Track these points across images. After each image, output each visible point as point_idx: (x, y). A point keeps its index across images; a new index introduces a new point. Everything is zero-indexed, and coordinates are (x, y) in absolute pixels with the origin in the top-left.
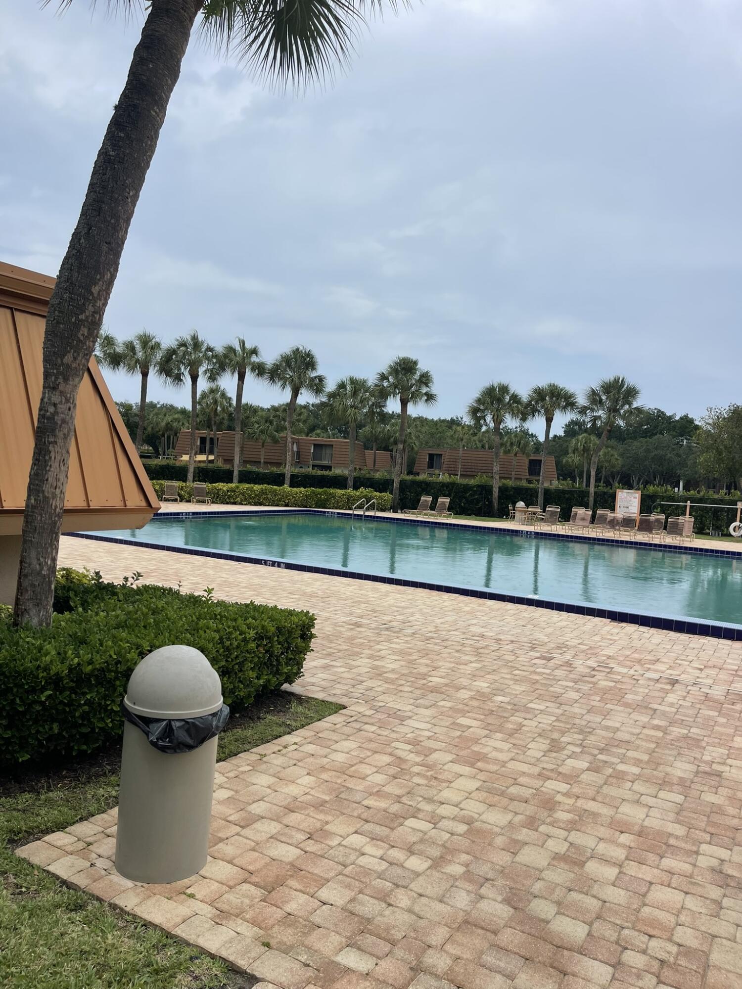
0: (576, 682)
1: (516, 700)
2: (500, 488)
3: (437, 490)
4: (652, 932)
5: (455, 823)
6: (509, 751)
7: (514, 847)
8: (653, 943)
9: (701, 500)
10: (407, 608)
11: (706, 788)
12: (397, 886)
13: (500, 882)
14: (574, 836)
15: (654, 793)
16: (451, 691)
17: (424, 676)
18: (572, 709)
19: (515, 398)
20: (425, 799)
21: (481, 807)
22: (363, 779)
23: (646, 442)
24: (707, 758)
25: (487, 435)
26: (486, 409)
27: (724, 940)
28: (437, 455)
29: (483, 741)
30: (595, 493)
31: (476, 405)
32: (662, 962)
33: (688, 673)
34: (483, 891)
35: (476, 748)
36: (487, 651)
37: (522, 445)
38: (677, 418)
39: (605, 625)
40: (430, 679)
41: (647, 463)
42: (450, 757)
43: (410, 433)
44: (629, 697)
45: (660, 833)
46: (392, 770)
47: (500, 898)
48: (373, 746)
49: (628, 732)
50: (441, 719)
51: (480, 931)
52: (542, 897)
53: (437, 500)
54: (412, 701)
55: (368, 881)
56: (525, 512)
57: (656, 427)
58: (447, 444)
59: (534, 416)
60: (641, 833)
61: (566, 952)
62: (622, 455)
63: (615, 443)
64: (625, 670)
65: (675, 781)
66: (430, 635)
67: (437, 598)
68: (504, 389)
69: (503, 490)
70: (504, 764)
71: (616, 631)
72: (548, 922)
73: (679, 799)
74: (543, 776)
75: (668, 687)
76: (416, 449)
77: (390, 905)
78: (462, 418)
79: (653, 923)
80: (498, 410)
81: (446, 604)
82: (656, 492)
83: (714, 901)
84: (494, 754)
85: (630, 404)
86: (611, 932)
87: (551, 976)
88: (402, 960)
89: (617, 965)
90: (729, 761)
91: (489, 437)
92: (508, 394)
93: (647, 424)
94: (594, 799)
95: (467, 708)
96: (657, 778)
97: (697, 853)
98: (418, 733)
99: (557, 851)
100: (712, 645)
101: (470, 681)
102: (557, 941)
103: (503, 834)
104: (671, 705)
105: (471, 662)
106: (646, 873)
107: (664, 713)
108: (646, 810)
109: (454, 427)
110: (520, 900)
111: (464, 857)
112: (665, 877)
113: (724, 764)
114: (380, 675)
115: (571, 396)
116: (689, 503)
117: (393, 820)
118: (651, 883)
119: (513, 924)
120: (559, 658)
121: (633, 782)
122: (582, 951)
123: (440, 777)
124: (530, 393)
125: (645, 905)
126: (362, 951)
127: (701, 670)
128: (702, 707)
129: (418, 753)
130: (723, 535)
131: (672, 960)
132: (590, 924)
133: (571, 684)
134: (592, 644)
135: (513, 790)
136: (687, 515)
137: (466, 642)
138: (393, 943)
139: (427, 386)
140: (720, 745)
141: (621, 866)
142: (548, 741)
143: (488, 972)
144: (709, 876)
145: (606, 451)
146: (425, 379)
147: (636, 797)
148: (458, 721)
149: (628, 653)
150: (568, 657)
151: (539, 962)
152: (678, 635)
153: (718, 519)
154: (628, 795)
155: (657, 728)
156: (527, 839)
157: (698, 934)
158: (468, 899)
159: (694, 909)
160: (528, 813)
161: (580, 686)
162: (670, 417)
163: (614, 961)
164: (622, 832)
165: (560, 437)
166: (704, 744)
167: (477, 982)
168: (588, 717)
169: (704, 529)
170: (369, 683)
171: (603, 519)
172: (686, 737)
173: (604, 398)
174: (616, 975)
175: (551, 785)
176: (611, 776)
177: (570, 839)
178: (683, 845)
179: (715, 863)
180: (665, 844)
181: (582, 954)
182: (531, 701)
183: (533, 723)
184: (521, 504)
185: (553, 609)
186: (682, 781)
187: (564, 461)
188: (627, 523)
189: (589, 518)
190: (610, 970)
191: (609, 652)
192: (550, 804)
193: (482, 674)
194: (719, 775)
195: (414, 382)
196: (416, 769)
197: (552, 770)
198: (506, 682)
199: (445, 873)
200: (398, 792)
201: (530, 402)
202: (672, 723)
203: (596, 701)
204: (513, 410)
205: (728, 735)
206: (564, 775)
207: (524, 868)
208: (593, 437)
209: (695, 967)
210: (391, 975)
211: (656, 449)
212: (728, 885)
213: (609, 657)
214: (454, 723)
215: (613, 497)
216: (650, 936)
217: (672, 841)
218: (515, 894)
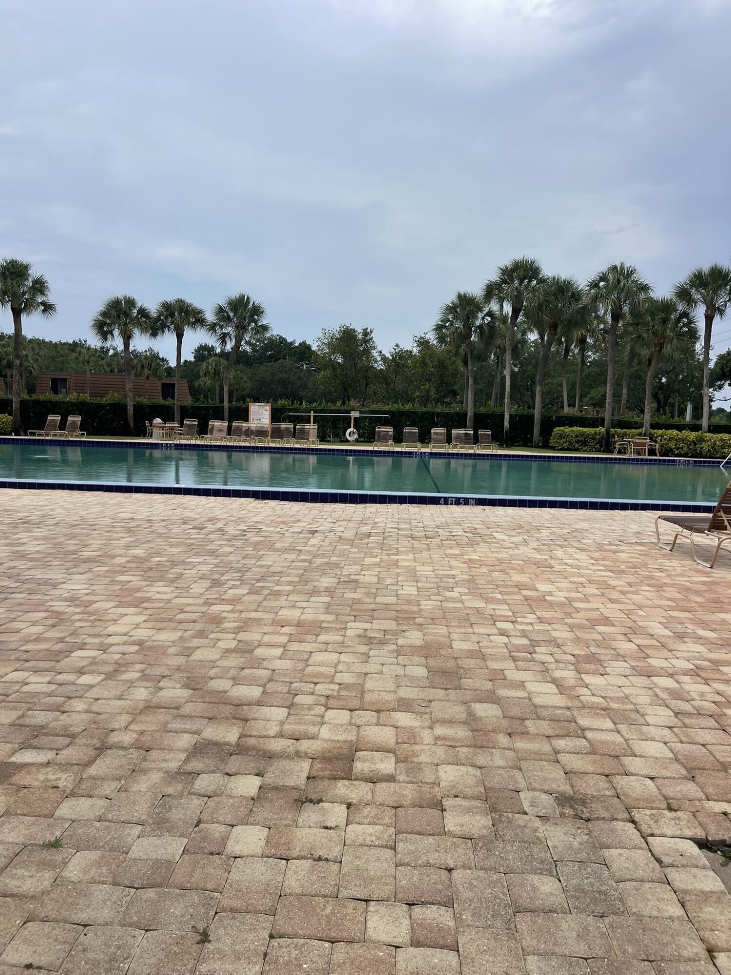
0: (229, 540)
1: (174, 559)
2: (134, 406)
3: (65, 410)
4: (315, 680)
5: (126, 647)
6: (172, 592)
7: (187, 652)
8: (318, 687)
9: (322, 411)
10: (45, 506)
11: (347, 591)
12: (70, 698)
13: (177, 676)
14: (241, 636)
15: (306, 599)
16: (106, 560)
17: (74, 552)
18: (229, 558)
19: (143, 312)
20: (90, 635)
21: (150, 632)
22: (18, 632)
23: (272, 366)
24: (345, 573)
25: (116, 359)
26: (113, 323)
27: (374, 675)
28: (61, 380)
29: (146, 589)
30: (230, 408)
31: (101, 319)
32: (328, 697)
33: (325, 526)
34: (161, 684)
35: (139, 595)
36: (139, 529)
37: (153, 367)
38: (297, 344)
39: (250, 503)
40: (81, 553)
41: (273, 386)
42: (113, 604)
43: (27, 355)
44: (278, 545)
45: (314, 622)
46: (50, 622)
47: (178, 686)
48: (24, 608)
49: (280, 566)
50: (99, 580)
51: (163, 710)
52: (219, 678)
53: (66, 420)
54: (64, 571)
55: (36, 700)
56: (163, 428)
57: (279, 352)
58: (71, 368)
59: (163, 332)
60: (299, 624)
61: (245, 707)
62: (250, 379)
63: (244, 368)
64: (272, 529)
65: (322, 590)
66: (75, 523)
67: (80, 496)
68: (131, 303)
69: (138, 408)
70: (169, 601)
71: (261, 505)
72: (226, 692)
73: (327, 599)
74: (208, 603)
75: (310, 535)
76: (35, 373)
77: (64, 712)
78: (85, 341)
79: (317, 675)
80: (126, 324)
81: (88, 500)
82: (284, 405)
83: (364, 654)
84: (158, 596)
85: (256, 322)
86: (284, 687)
87: (234, 724)
88: (85, 745)
89: (291, 706)
90: (363, 573)
91: (118, 360)
92: (135, 307)
93: (271, 350)
94: (256, 611)
95: (124, 569)
96: (307, 590)
97: (345, 629)
98: (74, 592)
99: (227, 647)
100: (342, 508)
101: (125, 551)
102: (236, 702)
103: (175, 646)
104: (314, 546)
105: (124, 538)
106: (306, 647)
107: (308, 551)
108: (301, 610)
109: (78, 349)
110: (199, 683)
111: (139, 667)
112: (322, 647)
113: (358, 575)
114: (24, 557)
115: (200, 312)
116: (312, 413)
117: (56, 656)
118: (311, 652)
119: (194, 699)
120: (210, 527)
121: (288, 596)
122: (259, 703)
123: (103, 618)
124: (158, 307)
125: (308, 666)
126: (39, 748)
127: (334, 523)
128: (338, 544)
129: (76, 606)
130: (341, 441)
131: (335, 694)
132: (264, 686)
133: (225, 542)
134: (241, 516)
135: (181, 616)
136: (312, 424)
137: (115, 524)
138: (73, 736)
139: (43, 294)
140: (354, 564)
141: (284, 647)
142: (210, 581)
143: (174, 734)
144: (357, 640)
145: (236, 374)
146: (39, 286)
147: (292, 604)
148: (117, 579)
149: (272, 518)
150: (220, 525)
151: (222, 718)
152: (313, 504)
153: (337, 428)
154: (284, 604)
155: (304, 561)
156: (199, 645)
157: (353, 675)
158: (147, 692)
159: (348, 661)
160: (197, 629)
161: (233, 543)
162: (291, 343)
163: (287, 704)
164: (283, 627)
165: (190, 362)
166: (342, 566)
167: (166, 742)
168: (243, 562)
169: (325, 438)
170: (11, 564)
171: (239, 429)
172: (327, 563)
173: (231, 314)
174: (291, 712)
175: (215, 609)
176: (269, 595)
177: (239, 638)
178: (334, 626)
179: (360, 632)
180: (320, 627)
181: (259, 705)
182: (189, 557)
183: (194, 572)
184: (158, 421)
185: (200, 495)
186: (327, 589)
187: (197, 384)
188: (261, 433)
189: (226, 429)
190: (286, 710)
191: (258, 519)
192: (217, 620)
193: (137, 544)
194: (356, 581)
195: (26, 289)
196: (77, 617)
197: (216, 599)
198: (162, 547)
199: (121, 680)
200: (61, 635)
201: (159, 316)
202: (315, 556)
203: (249, 550)
204: (141, 325)
205: (360, 558)
206: (228, 600)
207: (199, 663)
208: (222, 361)
209: (354, 694)
210: (74, 758)
211: (281, 372)
212: (372, 643)
213: (257, 522)
214: (113, 581)
215: (246, 411)
216: (316, 684)
217: (324, 625)
218: (193, 681)
